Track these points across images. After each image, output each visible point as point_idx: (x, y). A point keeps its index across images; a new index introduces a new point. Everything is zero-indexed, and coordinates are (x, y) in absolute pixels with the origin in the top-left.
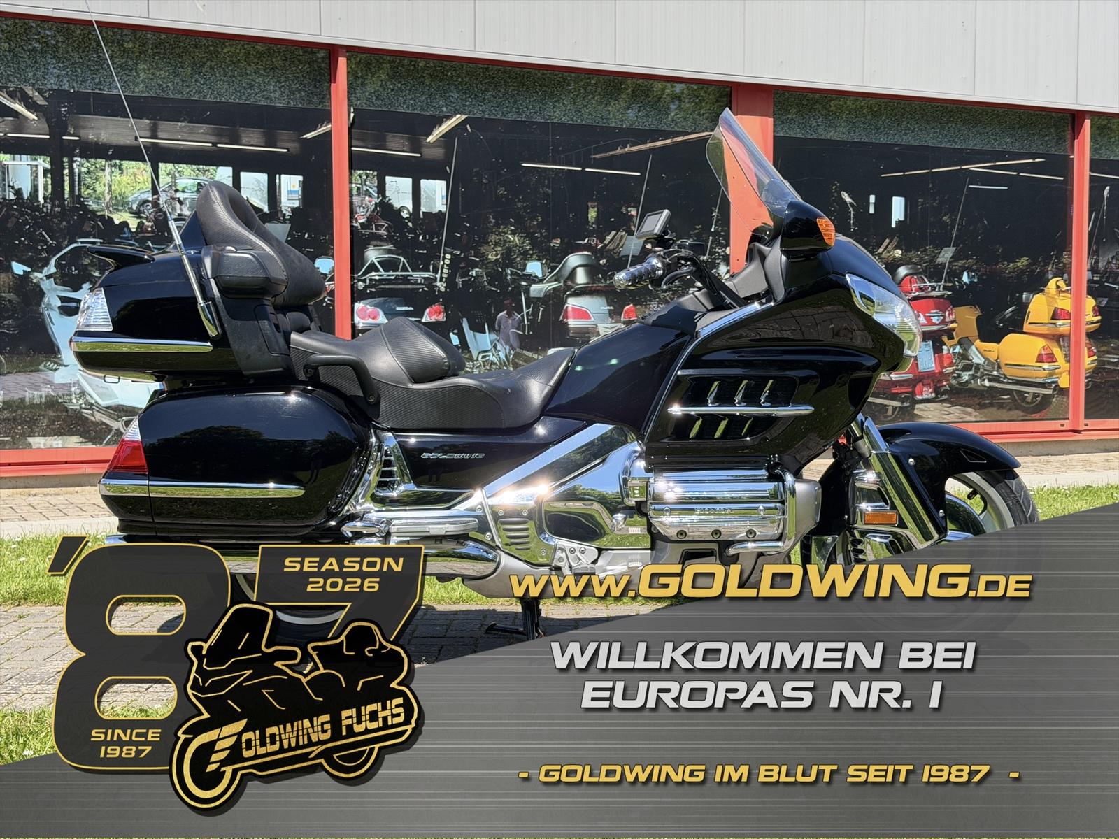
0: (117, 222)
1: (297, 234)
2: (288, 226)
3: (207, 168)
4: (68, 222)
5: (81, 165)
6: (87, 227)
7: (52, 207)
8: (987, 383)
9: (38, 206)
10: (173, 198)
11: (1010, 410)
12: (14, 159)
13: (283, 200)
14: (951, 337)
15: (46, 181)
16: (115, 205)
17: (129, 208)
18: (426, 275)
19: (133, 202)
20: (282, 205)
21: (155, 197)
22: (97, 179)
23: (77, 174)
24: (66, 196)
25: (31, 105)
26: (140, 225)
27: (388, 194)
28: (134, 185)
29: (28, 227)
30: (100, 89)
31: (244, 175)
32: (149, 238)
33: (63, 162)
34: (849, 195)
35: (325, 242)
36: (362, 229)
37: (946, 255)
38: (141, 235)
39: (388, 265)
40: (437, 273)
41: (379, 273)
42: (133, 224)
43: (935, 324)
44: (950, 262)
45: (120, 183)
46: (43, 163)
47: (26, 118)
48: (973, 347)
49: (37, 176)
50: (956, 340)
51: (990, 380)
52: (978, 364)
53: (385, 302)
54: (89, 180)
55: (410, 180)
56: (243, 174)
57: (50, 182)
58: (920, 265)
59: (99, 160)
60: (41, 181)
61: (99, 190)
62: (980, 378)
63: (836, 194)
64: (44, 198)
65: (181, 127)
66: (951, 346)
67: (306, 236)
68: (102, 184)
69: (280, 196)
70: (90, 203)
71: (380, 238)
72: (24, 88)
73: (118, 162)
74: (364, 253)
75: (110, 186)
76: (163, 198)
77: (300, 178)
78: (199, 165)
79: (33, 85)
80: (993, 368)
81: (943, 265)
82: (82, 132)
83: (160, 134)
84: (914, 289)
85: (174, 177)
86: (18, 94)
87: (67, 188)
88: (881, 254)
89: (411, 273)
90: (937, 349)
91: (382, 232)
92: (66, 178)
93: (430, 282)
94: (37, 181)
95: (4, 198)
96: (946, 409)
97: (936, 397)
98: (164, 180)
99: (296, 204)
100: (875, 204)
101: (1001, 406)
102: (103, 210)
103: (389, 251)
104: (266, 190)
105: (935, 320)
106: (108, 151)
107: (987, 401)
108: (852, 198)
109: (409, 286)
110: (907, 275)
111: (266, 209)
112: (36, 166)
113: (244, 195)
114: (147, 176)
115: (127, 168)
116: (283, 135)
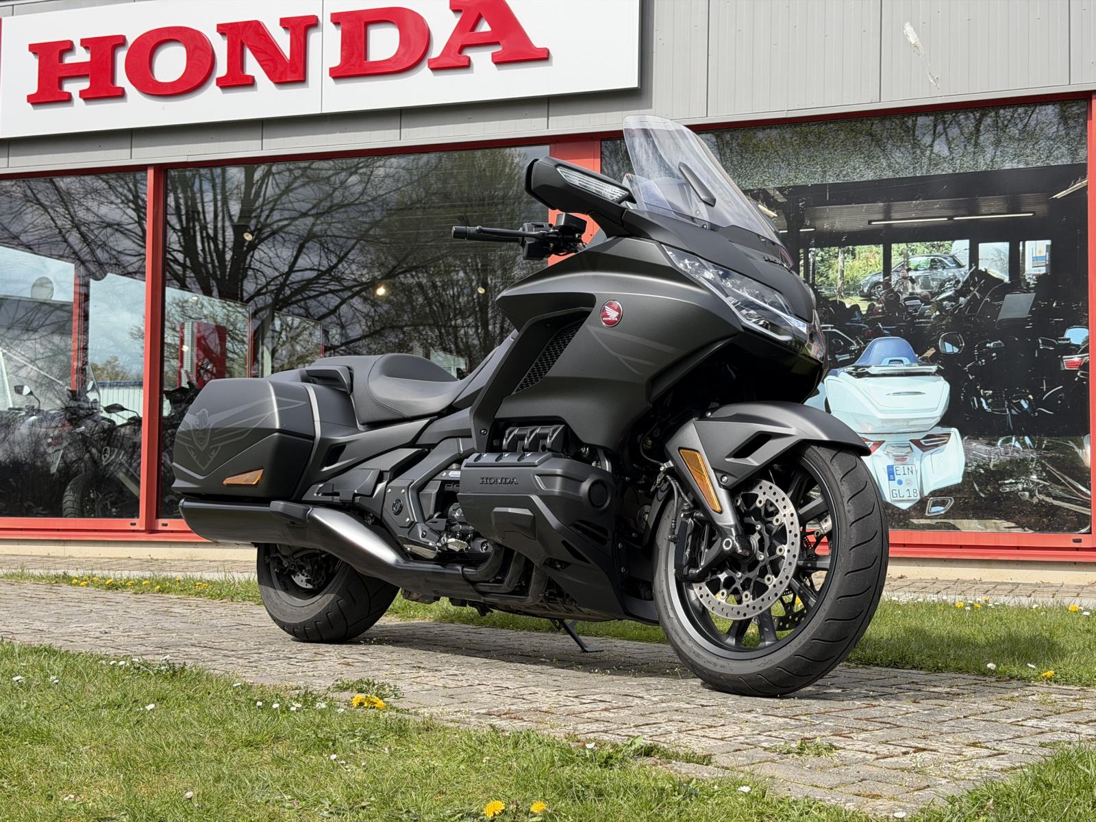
0: (848, 306)
1: (1043, 304)
2: (1032, 295)
3: (942, 243)
5: (816, 255)
10: (905, 278)
13: (1027, 268)
16: (845, 290)
17: (860, 292)
19: (865, 285)
20: (1026, 273)
21: (887, 278)
22: (830, 267)
23: (811, 264)
25: (771, 204)
26: (871, 308)
28: (866, 268)
31: (983, 247)
32: (879, 320)
35: (1079, 310)
38: (873, 317)
42: (864, 307)
45: (852, 268)
54: (823, 268)
56: (981, 245)
59: (833, 248)
61: (831, 276)
65: (915, 205)
67: (1055, 304)
68: (835, 271)
69: (1024, 264)
70: (823, 290)
72: (767, 188)
73: (851, 247)
75: (842, 272)
76: (895, 278)
77: (1048, 242)
82: (818, 223)
83: (894, 215)
85: (907, 256)
86: (761, 195)
92: (802, 268)
98: (896, 260)
99: (1043, 271)
102: (835, 296)
104: (1008, 259)
106: (842, 238)
111: (1007, 279)
113: (982, 267)
114: (879, 258)
115: (859, 253)
116: (1029, 198)
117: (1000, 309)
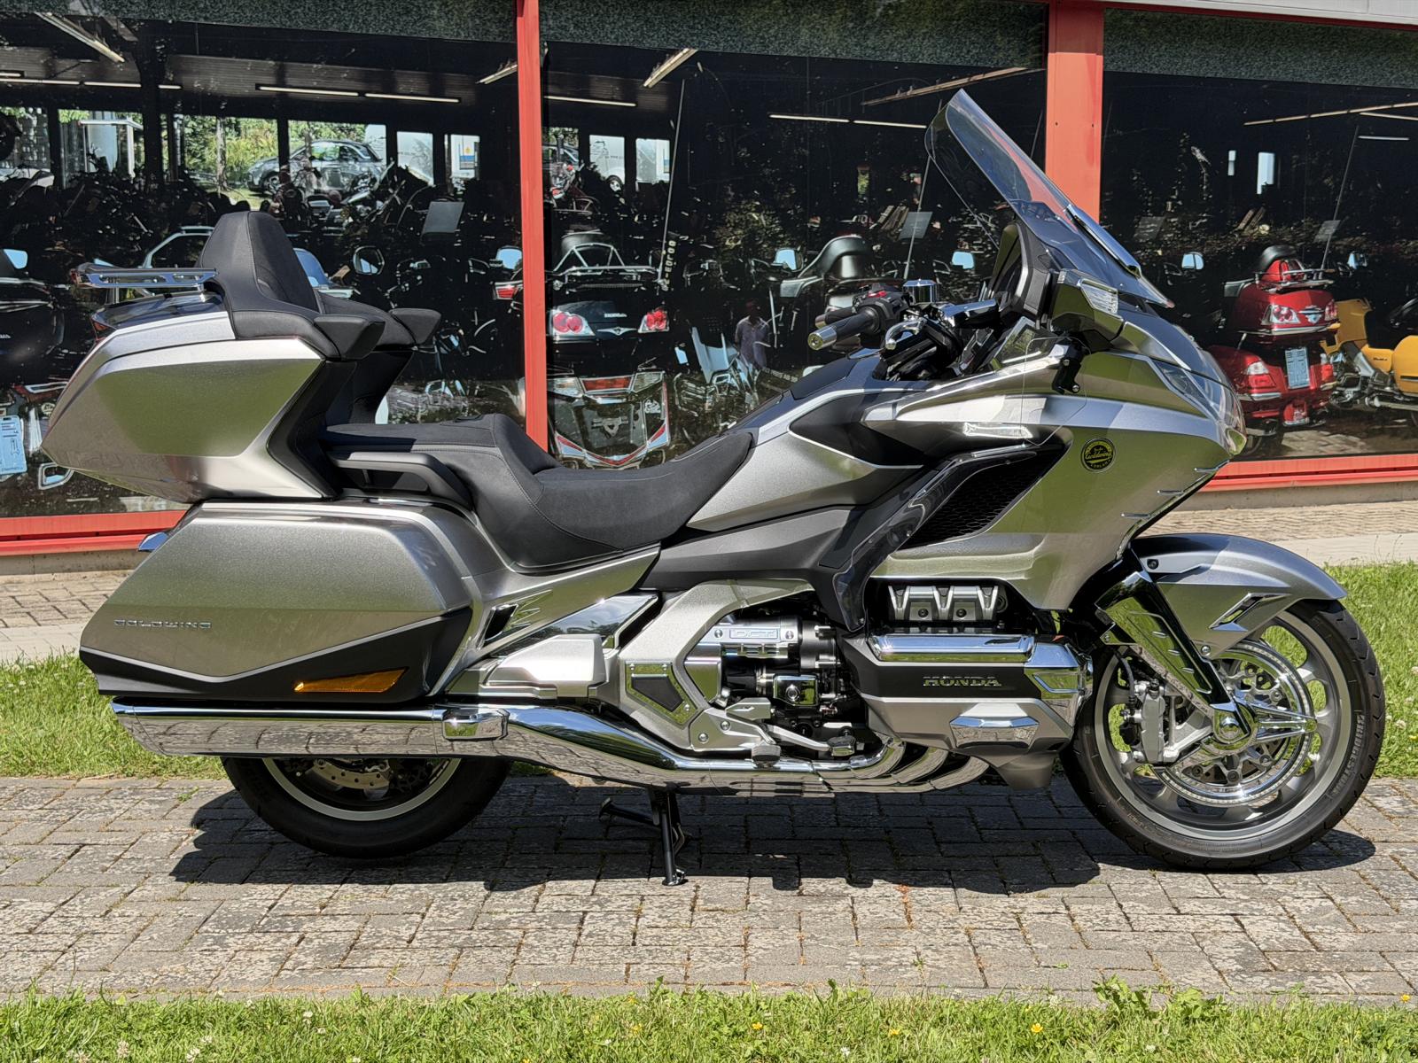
0: (233, 202)
1: (472, 216)
2: (460, 205)
3: (353, 126)
4: (168, 203)
5: (184, 125)
6: (193, 211)
7: (146, 183)
8: (1377, 403)
9: (128, 181)
11: (1406, 438)
12: (94, 118)
13: (453, 170)
14: (1331, 342)
15: (138, 148)
16: (231, 179)
17: (249, 183)
18: (644, 269)
19: (255, 174)
20: (453, 175)
21: (284, 167)
22: (205, 144)
23: (179, 137)
24: (165, 167)
25: (115, 42)
27: (592, 160)
28: (256, 151)
29: (114, 210)
30: (206, 18)
31: (403, 138)
33: (160, 121)
34: (1201, 151)
35: (511, 226)
36: (559, 207)
37: (1327, 231)
39: (593, 256)
40: (658, 267)
41: (582, 268)
42: (255, 205)
43: (1311, 325)
44: (1332, 240)
45: (236, 150)
46: (133, 122)
47: (109, 60)
48: (1360, 355)
49: (125, 141)
50: (1338, 345)
51: (1381, 399)
52: (1366, 378)
53: (589, 307)
54: (196, 145)
55: (620, 141)
56: (400, 134)
57: (142, 148)
58: (1293, 245)
59: (208, 118)
60: (131, 146)
61: (208, 158)
62: (1369, 396)
63: (1184, 150)
64: (135, 170)
65: (317, 70)
66: (1332, 354)
67: (485, 218)
68: (212, 151)
69: (450, 164)
70: (197, 177)
71: (582, 220)
72: (106, 18)
73: (233, 119)
74: (561, 240)
75: (223, 153)
77: (476, 139)
78: (341, 122)
79: (116, 12)
80: (1386, 382)
81: (1323, 244)
82: (185, 79)
83: (290, 81)
84: (1284, 277)
85: (309, 140)
86: (98, 27)
87: (166, 156)
88: (1243, 230)
89: (623, 267)
90: (1314, 359)
91: (586, 211)
92: (165, 143)
93: (648, 279)
94: (126, 147)
95: (82, 171)
96: (1323, 438)
97: (1311, 423)
98: (295, 144)
99: (471, 174)
100: (1236, 162)
101: (1394, 433)
102: (214, 186)
103: (594, 238)
104: (430, 157)
105: (1311, 319)
106: (221, 105)
107: (1377, 427)
108: (1204, 155)
109: (622, 285)
110: (1275, 259)
111: (431, 182)
112: (124, 126)
113: (402, 164)
114: (273, 138)
115: (245, 127)
116: (453, 78)
117: (424, 220)
